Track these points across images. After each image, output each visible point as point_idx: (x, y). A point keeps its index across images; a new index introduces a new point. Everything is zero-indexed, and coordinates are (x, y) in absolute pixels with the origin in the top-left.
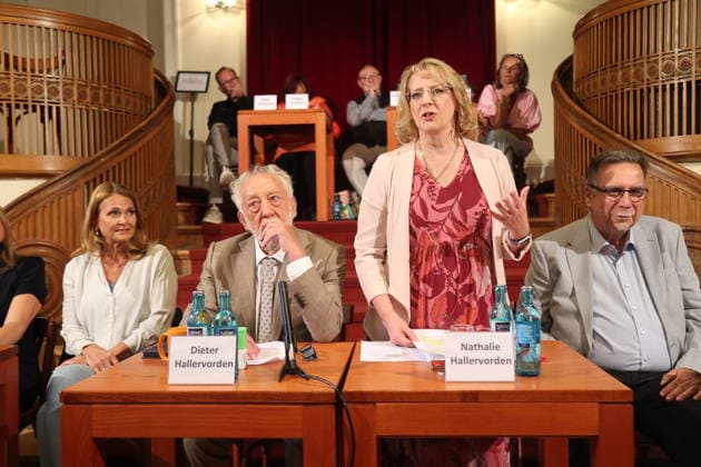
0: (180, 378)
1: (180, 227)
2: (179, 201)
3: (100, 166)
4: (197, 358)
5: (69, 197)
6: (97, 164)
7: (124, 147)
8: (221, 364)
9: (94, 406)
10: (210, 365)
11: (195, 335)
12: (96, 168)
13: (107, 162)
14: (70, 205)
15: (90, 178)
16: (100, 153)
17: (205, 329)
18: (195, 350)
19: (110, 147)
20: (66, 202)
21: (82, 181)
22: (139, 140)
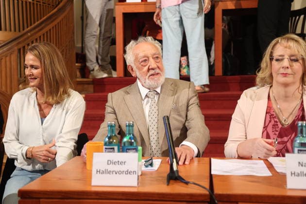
0: (100, 182)
1: (78, 80)
2: (77, 62)
3: (28, 38)
4: (111, 168)
5: (8, 58)
6: (25, 37)
7: (43, 25)
8: (128, 172)
9: (41, 200)
10: (120, 172)
11: (109, 152)
12: (25, 40)
13: (31, 36)
14: (8, 63)
15: (21, 46)
16: (26, 30)
17: (116, 148)
18: (110, 162)
19: (33, 26)
20: (6, 62)
21: (16, 48)
22: (52, 22)
